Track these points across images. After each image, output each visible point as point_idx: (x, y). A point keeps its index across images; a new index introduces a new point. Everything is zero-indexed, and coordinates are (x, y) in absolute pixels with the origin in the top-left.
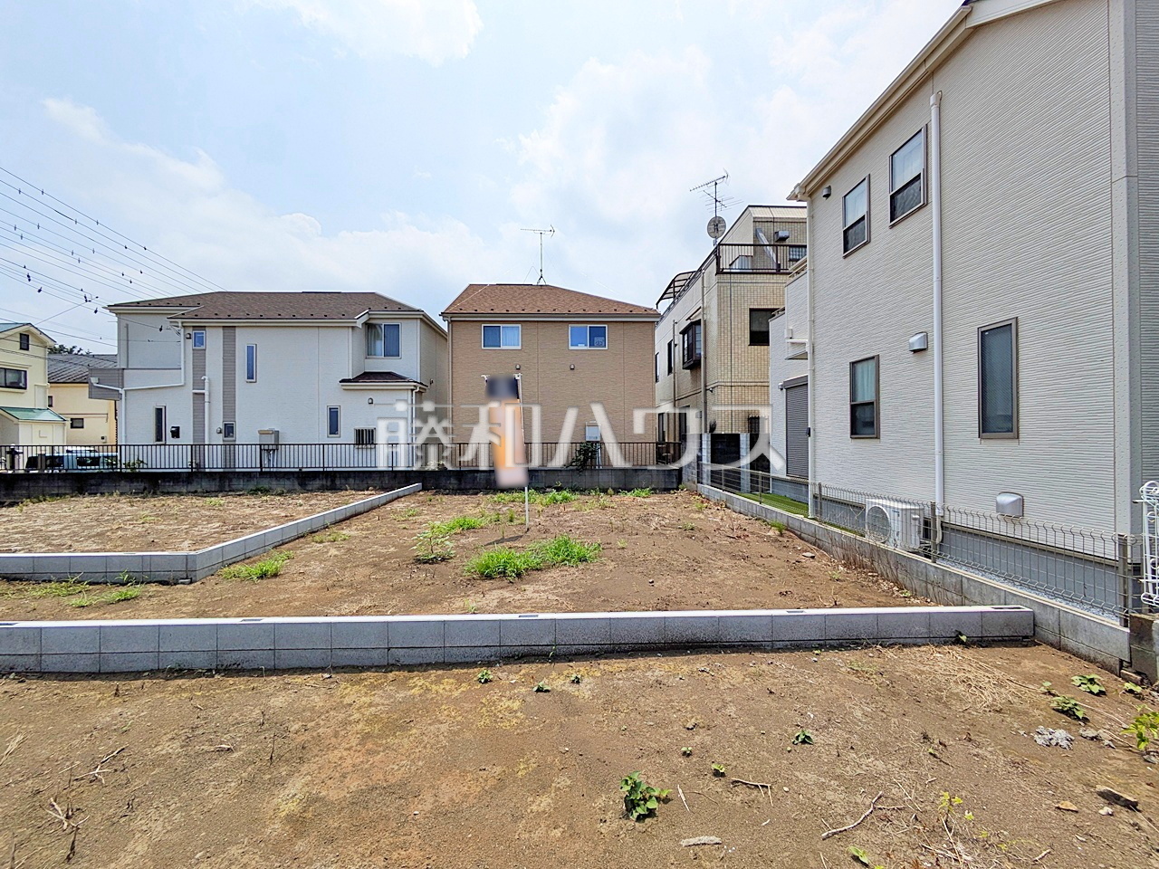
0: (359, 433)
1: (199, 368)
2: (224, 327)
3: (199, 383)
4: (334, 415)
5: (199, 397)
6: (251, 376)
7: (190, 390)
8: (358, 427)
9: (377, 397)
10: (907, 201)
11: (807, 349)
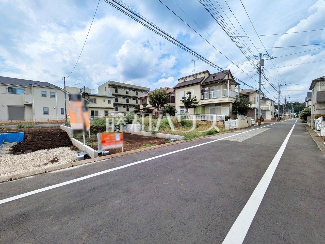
10: (53, 96)
11: (33, 104)
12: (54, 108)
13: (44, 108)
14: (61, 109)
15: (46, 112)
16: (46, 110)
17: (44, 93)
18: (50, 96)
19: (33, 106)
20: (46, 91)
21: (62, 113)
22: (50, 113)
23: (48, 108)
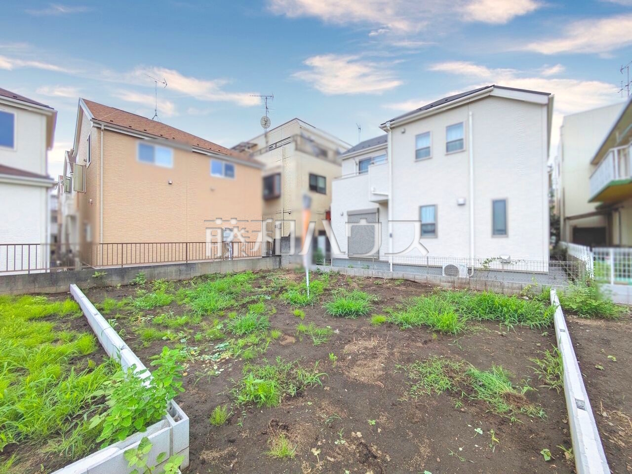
10: (454, 147)
11: (390, 198)
12: (461, 201)
13: (421, 207)
14: (495, 203)
15: (429, 228)
16: (428, 219)
17: (423, 144)
18: (443, 149)
19: (390, 205)
20: (429, 133)
21: (500, 229)
22: (441, 228)
23: (434, 206)
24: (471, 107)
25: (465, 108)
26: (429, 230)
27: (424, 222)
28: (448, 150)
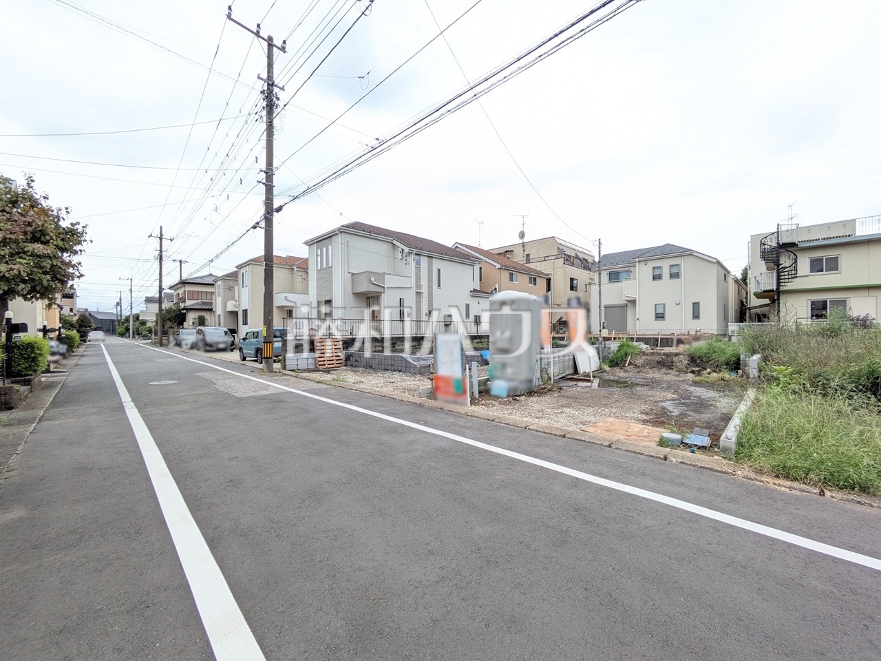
0: (476, 317)
1: (418, 278)
2: (429, 256)
3: (418, 286)
4: (468, 306)
5: (419, 294)
6: (439, 285)
7: (414, 290)
8: (476, 314)
9: (481, 300)
10: (675, 275)
11: (637, 299)
12: (678, 302)
13: (656, 305)
14: (694, 304)
15: (661, 315)
16: (660, 311)
17: (657, 272)
18: (668, 276)
19: (637, 302)
20: (660, 267)
21: (696, 316)
22: (667, 316)
23: (664, 304)
24: (683, 257)
25: (680, 258)
26: (660, 316)
27: (657, 312)
28: (671, 277)
